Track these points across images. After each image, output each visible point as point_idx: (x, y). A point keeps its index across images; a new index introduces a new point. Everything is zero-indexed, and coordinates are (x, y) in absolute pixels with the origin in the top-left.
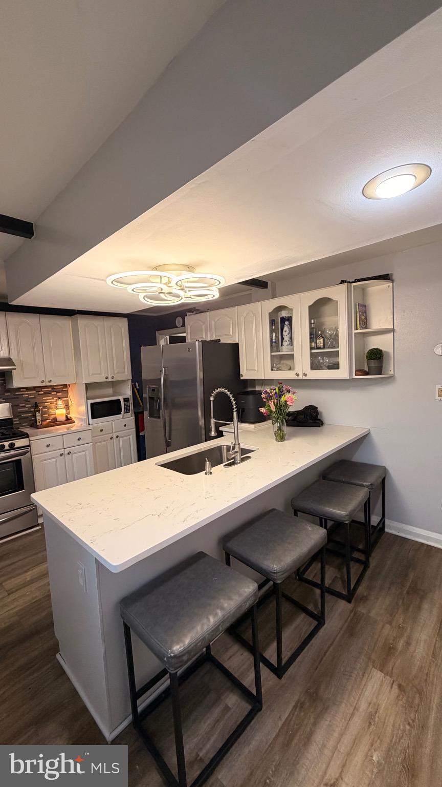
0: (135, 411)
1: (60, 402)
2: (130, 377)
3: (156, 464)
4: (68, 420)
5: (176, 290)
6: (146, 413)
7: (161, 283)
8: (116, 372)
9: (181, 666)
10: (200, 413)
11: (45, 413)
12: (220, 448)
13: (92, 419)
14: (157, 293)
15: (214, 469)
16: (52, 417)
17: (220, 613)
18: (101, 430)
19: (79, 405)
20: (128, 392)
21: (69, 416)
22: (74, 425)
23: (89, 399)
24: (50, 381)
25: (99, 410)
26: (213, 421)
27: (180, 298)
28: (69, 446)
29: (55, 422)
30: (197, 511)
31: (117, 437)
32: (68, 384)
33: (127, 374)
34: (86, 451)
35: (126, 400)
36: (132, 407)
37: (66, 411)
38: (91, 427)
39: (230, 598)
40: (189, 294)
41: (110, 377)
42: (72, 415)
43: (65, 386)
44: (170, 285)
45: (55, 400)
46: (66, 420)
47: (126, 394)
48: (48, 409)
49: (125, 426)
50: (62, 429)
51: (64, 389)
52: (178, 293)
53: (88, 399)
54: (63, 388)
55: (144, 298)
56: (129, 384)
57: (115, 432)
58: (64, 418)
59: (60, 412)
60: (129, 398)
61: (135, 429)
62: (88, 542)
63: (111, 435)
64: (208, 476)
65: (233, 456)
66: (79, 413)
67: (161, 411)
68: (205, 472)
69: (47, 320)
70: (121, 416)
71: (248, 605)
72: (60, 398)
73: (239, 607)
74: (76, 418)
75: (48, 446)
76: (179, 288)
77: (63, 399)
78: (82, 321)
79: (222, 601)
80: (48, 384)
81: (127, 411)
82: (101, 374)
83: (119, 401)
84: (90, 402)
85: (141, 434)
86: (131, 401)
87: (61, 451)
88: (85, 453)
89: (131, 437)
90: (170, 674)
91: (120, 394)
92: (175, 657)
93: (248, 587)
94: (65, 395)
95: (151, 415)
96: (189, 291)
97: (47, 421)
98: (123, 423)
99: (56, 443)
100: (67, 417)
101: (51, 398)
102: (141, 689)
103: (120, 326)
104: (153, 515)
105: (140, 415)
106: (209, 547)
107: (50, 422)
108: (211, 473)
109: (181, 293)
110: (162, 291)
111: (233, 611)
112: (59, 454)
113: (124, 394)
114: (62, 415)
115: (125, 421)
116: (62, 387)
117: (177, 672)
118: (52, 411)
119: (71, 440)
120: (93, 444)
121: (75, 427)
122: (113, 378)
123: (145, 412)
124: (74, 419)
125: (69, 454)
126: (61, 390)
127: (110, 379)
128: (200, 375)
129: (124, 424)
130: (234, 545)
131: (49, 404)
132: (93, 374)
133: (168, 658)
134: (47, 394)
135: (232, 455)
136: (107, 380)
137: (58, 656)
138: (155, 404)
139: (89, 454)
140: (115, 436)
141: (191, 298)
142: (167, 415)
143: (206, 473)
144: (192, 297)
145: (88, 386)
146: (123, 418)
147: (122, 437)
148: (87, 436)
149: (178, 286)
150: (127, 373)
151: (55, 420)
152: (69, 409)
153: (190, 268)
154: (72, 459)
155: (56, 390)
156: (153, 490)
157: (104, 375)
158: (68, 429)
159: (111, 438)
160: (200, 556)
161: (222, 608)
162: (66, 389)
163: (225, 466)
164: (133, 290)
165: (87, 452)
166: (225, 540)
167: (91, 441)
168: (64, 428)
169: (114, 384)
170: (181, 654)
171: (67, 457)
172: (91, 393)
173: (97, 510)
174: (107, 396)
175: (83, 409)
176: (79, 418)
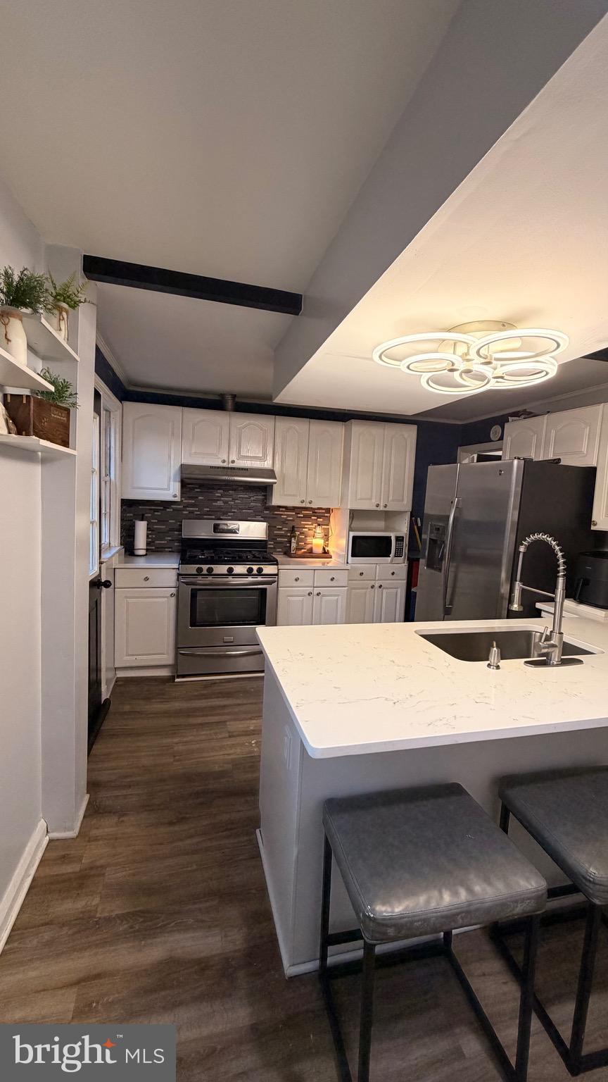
0: (410, 556)
1: (319, 530)
2: (410, 509)
3: (416, 632)
4: (325, 554)
5: (477, 367)
6: (422, 562)
7: (454, 353)
8: (391, 498)
9: (382, 940)
10: (503, 575)
11: (301, 540)
12: (528, 635)
13: (352, 556)
14: (446, 371)
15: (502, 663)
16: (309, 546)
17: (463, 895)
18: (361, 574)
19: (339, 536)
20: (403, 528)
21: (327, 549)
22: (330, 561)
23: (352, 531)
24: (310, 503)
25: (364, 547)
26: (518, 586)
27: (487, 381)
28: (319, 585)
29: (310, 554)
30: (455, 717)
31: (380, 587)
32: (331, 507)
33: (406, 504)
34: (338, 595)
35: (399, 539)
36: (405, 550)
37: (325, 542)
38: (348, 567)
39: (487, 881)
40: (499, 372)
41: (382, 504)
42: (330, 549)
43: (328, 510)
44: (468, 357)
45: (314, 526)
46: (323, 553)
47: (400, 531)
48: (306, 537)
49: (393, 574)
50: (317, 563)
51: (326, 515)
52: (483, 371)
53: (351, 529)
54: (324, 513)
55: (428, 383)
56: (407, 517)
57: (378, 580)
58: (320, 551)
59: (317, 542)
60: (403, 537)
61: (405, 581)
62: (293, 705)
63: (372, 583)
64: (493, 671)
65: (545, 651)
66: (338, 546)
67: (444, 562)
68: (488, 662)
69: (318, 427)
70: (389, 559)
71: (519, 909)
72: (319, 525)
73: (503, 905)
74: (334, 552)
75: (296, 580)
76: (484, 361)
77: (323, 527)
78: (357, 428)
79: (472, 876)
80: (308, 505)
81: (398, 554)
82: (371, 499)
83: (389, 539)
84: (352, 534)
85: (413, 590)
86: (406, 541)
87: (310, 589)
88: (337, 598)
89: (399, 591)
90: (365, 942)
91: (393, 530)
92: (374, 920)
93: (527, 879)
94: (326, 522)
95: (430, 565)
96: (502, 366)
97: (303, 550)
98: (391, 569)
99: (306, 578)
100: (324, 549)
101: (310, 523)
102: (337, 935)
103: (406, 436)
104: (386, 699)
105: (414, 563)
106: (476, 783)
107: (305, 552)
108: (498, 667)
109: (487, 371)
110: (454, 367)
111: (487, 905)
112: (308, 592)
113: (398, 531)
114: (318, 546)
115: (394, 568)
116: (324, 511)
117: (375, 945)
118: (309, 540)
119: (323, 579)
120: (348, 590)
121: (333, 562)
122: (386, 506)
123: (421, 560)
124: (331, 553)
125: (318, 594)
126: (322, 515)
127: (381, 508)
128: (512, 515)
129: (392, 572)
130: (519, 796)
131: (307, 530)
132: (361, 499)
133: (364, 915)
134: (307, 517)
135: (544, 648)
136: (378, 509)
137: (258, 831)
138: (437, 552)
139: (342, 601)
140: (377, 585)
141: (502, 378)
142: (452, 569)
143: (489, 665)
144: (506, 377)
145: (354, 514)
146: (391, 563)
147: (387, 588)
148: (342, 578)
149: (480, 356)
150: (405, 502)
151: (311, 551)
152: (328, 540)
153: (504, 324)
154: (321, 601)
155: (317, 514)
156: (398, 666)
157: (374, 502)
158: (323, 564)
159: (373, 587)
160: (453, 790)
161: (470, 891)
162: (328, 515)
163: (526, 662)
164: (408, 367)
165: (340, 597)
166: (506, 784)
167: (346, 584)
168: (319, 562)
169: (388, 515)
170: (384, 922)
171: (316, 598)
172: (356, 524)
173: (318, 669)
174: (374, 530)
175: (343, 542)
176: (337, 553)
